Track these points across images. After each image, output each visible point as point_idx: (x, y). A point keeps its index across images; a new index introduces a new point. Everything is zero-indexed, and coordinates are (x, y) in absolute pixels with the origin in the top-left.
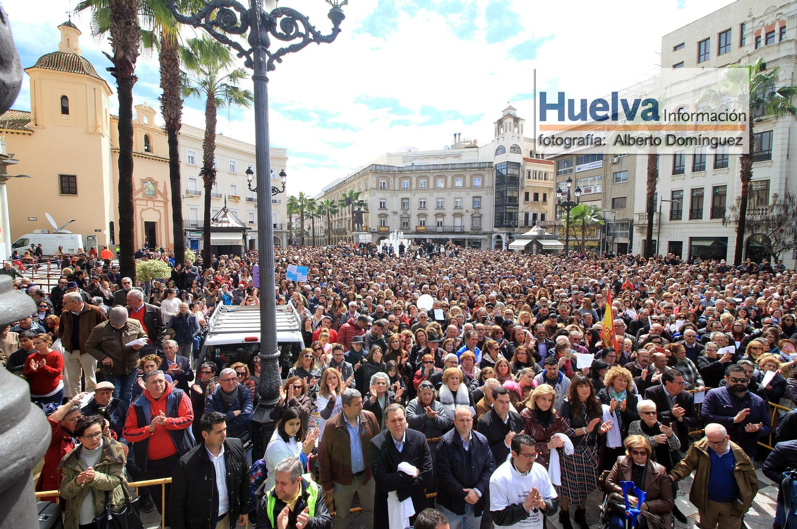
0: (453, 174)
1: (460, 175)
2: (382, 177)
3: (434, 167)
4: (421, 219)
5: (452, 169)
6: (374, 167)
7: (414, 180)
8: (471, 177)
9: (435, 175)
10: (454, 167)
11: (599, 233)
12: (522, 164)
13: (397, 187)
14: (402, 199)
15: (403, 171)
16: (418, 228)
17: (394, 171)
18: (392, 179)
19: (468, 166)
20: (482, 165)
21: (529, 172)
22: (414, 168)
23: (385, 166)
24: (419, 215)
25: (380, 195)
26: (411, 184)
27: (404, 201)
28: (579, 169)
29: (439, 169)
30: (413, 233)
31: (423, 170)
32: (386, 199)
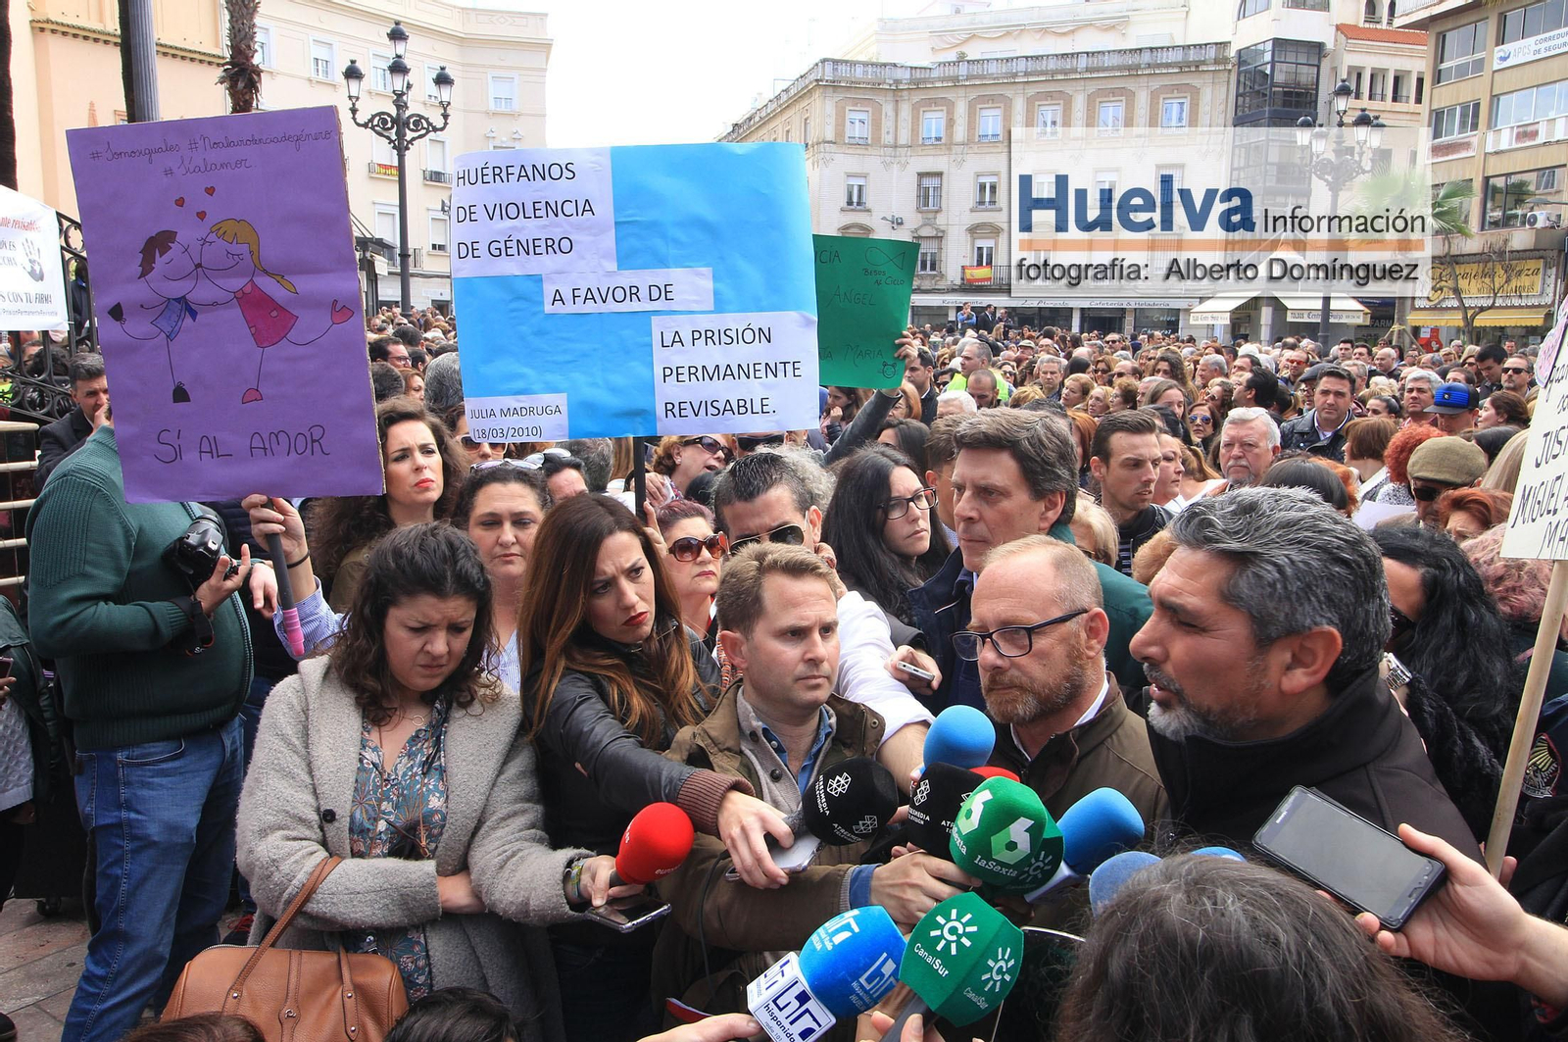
0: (1092, 87)
1: (1113, 92)
2: (856, 101)
3: (1031, 66)
4: (979, 243)
5: (1088, 70)
6: (829, 67)
7: (961, 109)
8: (1154, 96)
9: (1031, 91)
10: (1095, 62)
11: (1551, 281)
12: (1330, 45)
13: (904, 137)
14: (921, 175)
15: (925, 80)
16: (968, 276)
17: (897, 82)
18: (888, 108)
19: (1146, 57)
20: (1192, 55)
21: (1359, 76)
22: (963, 70)
23: (865, 64)
24: (974, 230)
25: (846, 162)
26: (951, 123)
27: (927, 182)
28: (1503, 59)
29: (1042, 73)
30: (953, 291)
31: (990, 76)
32: (865, 176)
